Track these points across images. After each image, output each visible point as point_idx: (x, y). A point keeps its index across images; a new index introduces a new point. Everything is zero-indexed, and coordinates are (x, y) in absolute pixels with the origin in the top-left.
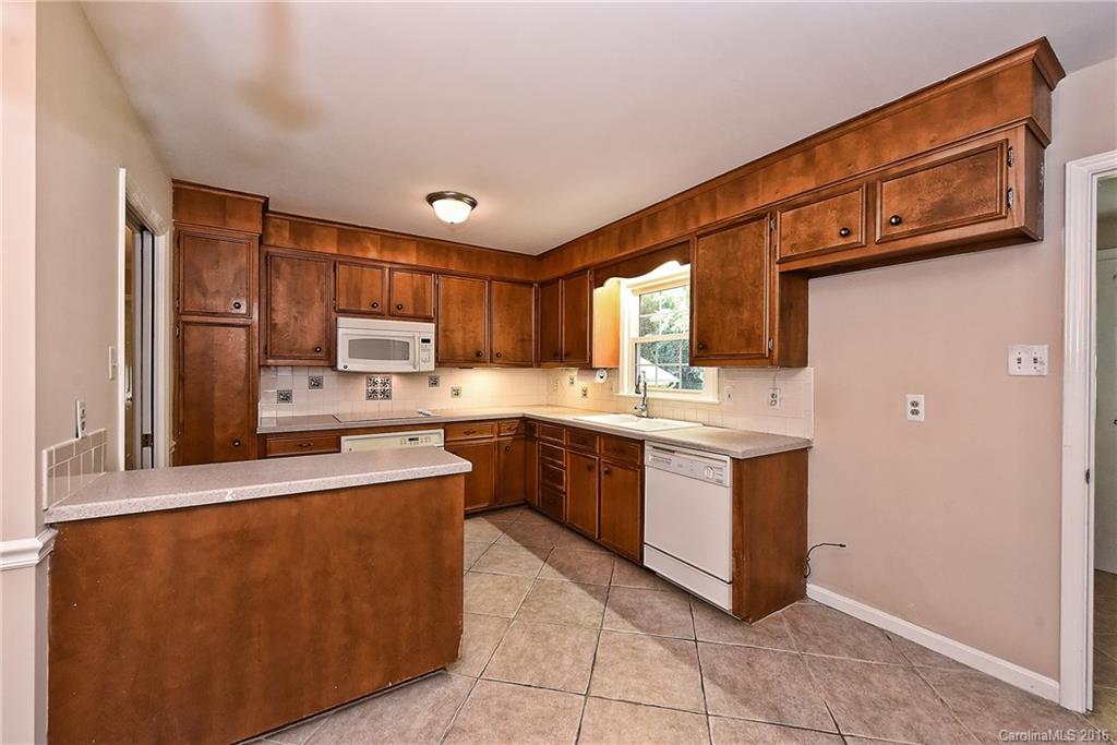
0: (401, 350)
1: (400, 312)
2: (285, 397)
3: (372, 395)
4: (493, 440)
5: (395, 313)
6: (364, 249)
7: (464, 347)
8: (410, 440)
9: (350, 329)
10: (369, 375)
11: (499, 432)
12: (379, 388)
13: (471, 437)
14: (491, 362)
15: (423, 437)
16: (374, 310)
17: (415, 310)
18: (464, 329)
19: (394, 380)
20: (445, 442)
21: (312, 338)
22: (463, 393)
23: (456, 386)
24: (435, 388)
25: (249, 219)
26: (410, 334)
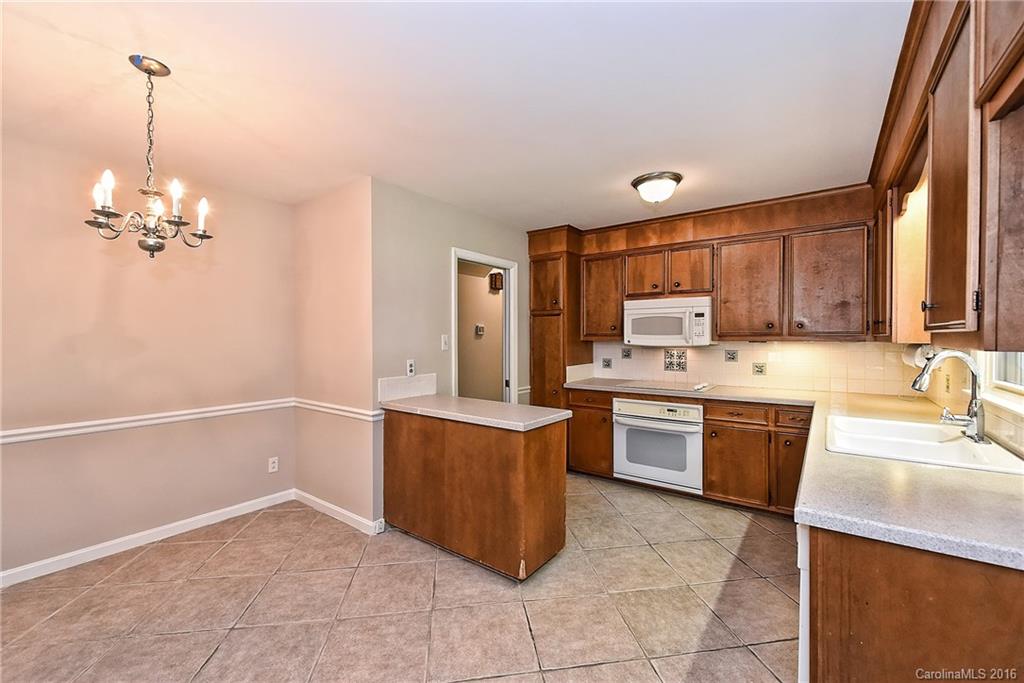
0: (675, 325)
1: (679, 289)
2: (607, 364)
3: (669, 366)
4: (766, 429)
5: (676, 291)
6: (647, 239)
7: (750, 319)
8: (668, 410)
9: (633, 309)
10: (667, 350)
11: (776, 421)
12: (675, 360)
13: (735, 419)
14: (790, 334)
15: (682, 410)
16: (655, 291)
17: (692, 286)
18: (749, 298)
19: (689, 353)
20: (704, 419)
21: (610, 321)
22: (768, 369)
23: (760, 361)
24: (732, 363)
25: (561, 244)
26: (683, 310)
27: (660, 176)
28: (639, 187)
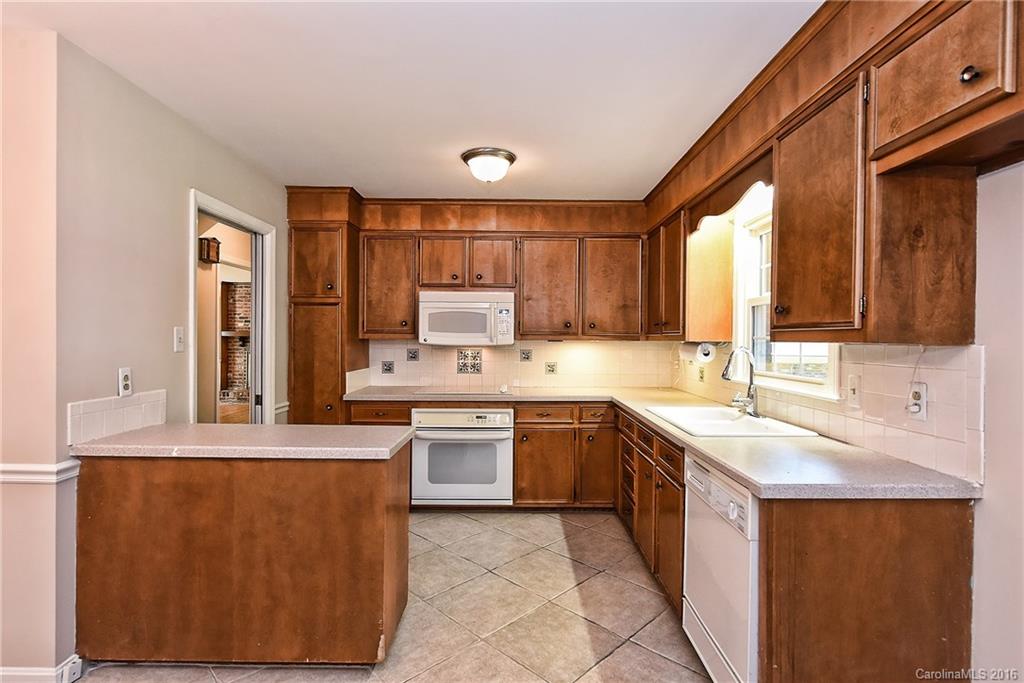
0: (478, 322)
1: (481, 282)
2: (388, 368)
3: (462, 369)
4: (572, 426)
5: (475, 283)
6: (445, 222)
7: (550, 317)
8: (477, 417)
9: (431, 302)
10: (460, 349)
11: (580, 418)
12: (469, 361)
13: (544, 420)
14: (583, 333)
15: (492, 416)
16: (456, 282)
17: (495, 280)
18: (550, 296)
19: (485, 354)
20: (515, 423)
21: (400, 314)
22: (559, 369)
23: (551, 361)
24: (527, 363)
25: (338, 209)
26: (487, 305)
27: (494, 152)
28: (469, 162)
